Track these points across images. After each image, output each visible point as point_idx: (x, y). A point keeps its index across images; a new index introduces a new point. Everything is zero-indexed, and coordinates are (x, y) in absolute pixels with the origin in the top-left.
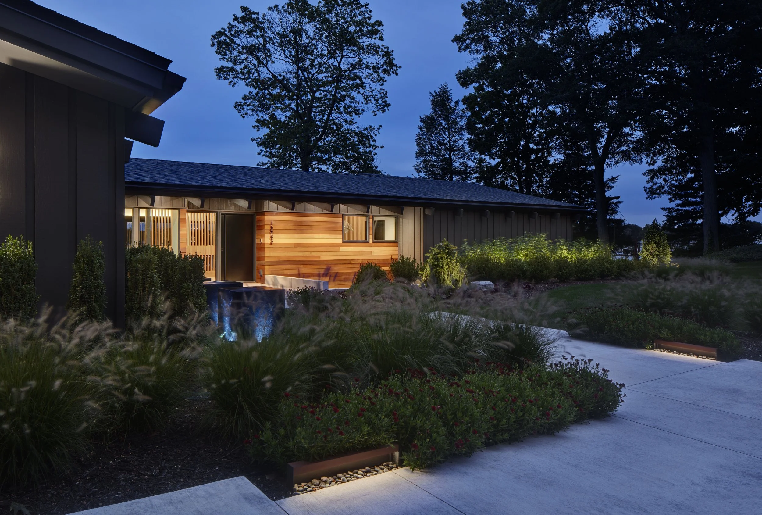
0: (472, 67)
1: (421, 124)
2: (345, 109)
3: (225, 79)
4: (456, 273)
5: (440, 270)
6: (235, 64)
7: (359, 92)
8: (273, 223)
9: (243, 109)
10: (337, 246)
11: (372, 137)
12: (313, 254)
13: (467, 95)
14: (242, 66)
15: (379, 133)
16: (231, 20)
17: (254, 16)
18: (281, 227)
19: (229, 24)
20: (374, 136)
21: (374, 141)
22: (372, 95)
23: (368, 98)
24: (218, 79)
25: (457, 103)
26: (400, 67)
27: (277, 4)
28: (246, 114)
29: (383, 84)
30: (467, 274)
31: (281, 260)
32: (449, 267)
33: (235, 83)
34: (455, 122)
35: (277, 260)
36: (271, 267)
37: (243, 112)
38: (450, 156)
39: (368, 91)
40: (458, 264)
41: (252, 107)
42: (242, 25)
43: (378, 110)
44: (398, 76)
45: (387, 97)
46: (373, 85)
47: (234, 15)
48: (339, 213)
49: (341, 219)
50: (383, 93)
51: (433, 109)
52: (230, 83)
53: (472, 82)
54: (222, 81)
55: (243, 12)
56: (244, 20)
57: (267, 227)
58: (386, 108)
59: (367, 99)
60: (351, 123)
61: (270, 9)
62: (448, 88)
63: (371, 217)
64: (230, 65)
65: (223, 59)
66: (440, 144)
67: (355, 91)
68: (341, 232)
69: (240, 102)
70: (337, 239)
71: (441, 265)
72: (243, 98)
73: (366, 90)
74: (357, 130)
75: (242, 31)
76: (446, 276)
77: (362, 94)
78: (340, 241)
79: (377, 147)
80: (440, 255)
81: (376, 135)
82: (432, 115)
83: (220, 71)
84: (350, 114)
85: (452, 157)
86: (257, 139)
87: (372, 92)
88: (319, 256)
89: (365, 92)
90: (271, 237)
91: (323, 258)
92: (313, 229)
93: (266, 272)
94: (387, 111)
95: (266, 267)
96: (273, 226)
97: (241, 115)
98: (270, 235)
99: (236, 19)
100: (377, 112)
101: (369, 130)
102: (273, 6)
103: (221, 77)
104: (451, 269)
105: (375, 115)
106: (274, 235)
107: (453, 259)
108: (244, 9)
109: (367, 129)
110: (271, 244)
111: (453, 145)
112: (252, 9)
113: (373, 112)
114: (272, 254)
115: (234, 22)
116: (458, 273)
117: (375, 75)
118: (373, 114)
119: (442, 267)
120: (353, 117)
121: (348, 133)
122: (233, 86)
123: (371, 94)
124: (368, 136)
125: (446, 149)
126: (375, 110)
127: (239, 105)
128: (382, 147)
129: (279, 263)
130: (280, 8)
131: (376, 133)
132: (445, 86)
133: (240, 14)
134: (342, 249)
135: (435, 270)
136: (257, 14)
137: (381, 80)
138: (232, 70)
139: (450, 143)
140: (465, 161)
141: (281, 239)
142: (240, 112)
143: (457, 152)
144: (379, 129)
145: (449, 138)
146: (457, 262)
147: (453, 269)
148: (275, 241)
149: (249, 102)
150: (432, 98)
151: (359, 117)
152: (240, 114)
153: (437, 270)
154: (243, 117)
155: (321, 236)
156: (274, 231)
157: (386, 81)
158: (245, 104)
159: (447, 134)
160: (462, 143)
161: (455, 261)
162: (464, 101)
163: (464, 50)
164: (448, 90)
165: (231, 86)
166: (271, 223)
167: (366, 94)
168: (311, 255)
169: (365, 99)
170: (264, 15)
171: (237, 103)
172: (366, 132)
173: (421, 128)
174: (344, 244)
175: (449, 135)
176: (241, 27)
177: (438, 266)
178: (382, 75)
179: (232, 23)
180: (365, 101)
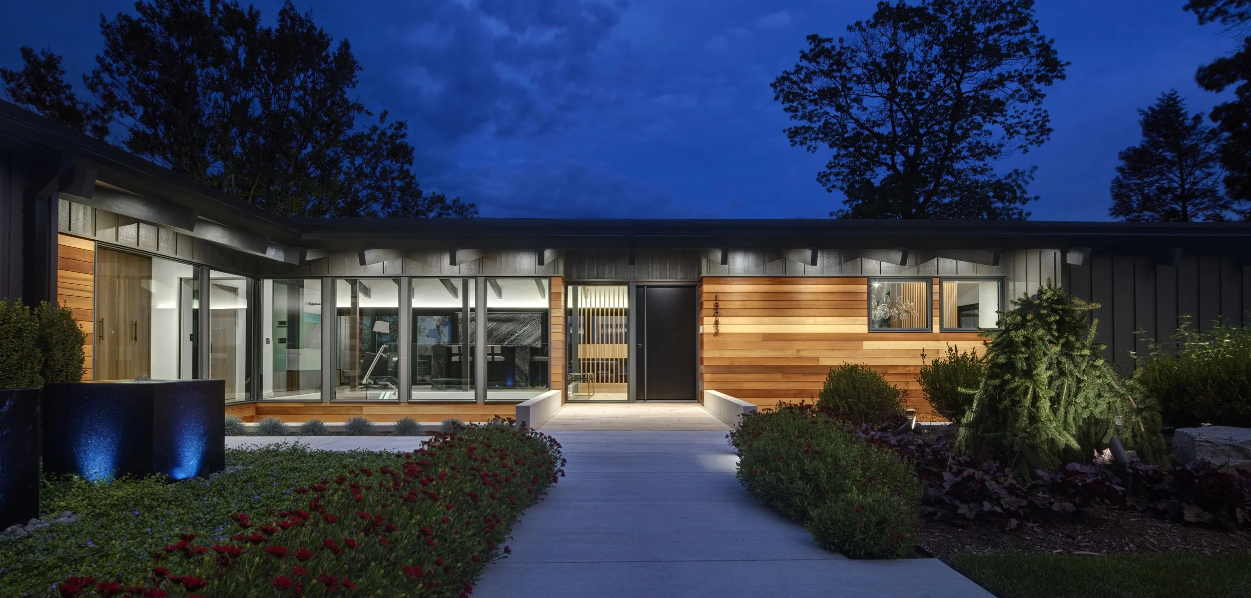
0: (1228, 57)
1: (1122, 163)
2: (970, 149)
3: (802, 143)
4: (1091, 395)
5: (1018, 382)
6: (810, 120)
7: (995, 122)
8: (720, 297)
9: (829, 181)
10: (858, 338)
11: (1019, 187)
12: (804, 354)
13: (1219, 104)
14: (821, 123)
15: (1033, 179)
16: (797, 60)
17: (827, 45)
18: (738, 305)
19: (797, 66)
20: (1023, 184)
21: (1024, 192)
22: (1020, 123)
23: (1013, 128)
24: (792, 145)
25: (1198, 118)
26: (1068, 63)
27: (859, 20)
28: (833, 186)
29: (1039, 103)
30: (1143, 401)
31: (736, 363)
32: (1062, 373)
33: (815, 148)
34: (1194, 150)
35: (726, 363)
36: (716, 376)
37: (829, 185)
38: (1184, 208)
39: (1013, 116)
40: (1100, 362)
41: (841, 177)
42: (814, 64)
43: (1031, 143)
44: (1065, 80)
45: (1048, 121)
46: (1020, 106)
47: (802, 52)
48: (859, 275)
49: (866, 286)
50: (1039, 115)
51: (1145, 135)
52: (809, 149)
53: (1232, 80)
54: (798, 147)
55: (811, 43)
56: (813, 57)
57: (708, 305)
58: (1044, 137)
59: (1012, 131)
60: (983, 171)
61: (850, 28)
62: (1177, 97)
63: (936, 281)
64: (805, 123)
65: (795, 117)
66: (1162, 190)
67: (990, 122)
68: (866, 312)
69: (824, 172)
70: (859, 326)
71: (1021, 365)
72: (827, 166)
73: (1008, 117)
74: (994, 180)
75: (814, 73)
76: (1045, 405)
77: (1002, 123)
78: (864, 329)
79: (1027, 200)
80: (1022, 332)
81: (1027, 183)
82: (1143, 146)
83: (793, 133)
84: (978, 157)
85: (1188, 209)
86: (839, 212)
87: (1019, 117)
88: (817, 359)
89: (1006, 120)
90: (717, 323)
91: (824, 362)
92: (803, 307)
93: (705, 385)
94: (1046, 141)
95: (707, 377)
96: (720, 303)
97: (827, 189)
98: (713, 319)
99: (804, 56)
100: (1029, 146)
101: (1014, 176)
102: (852, 24)
103: (796, 143)
104: (1068, 381)
105: (1026, 151)
106: (721, 320)
107: (1078, 345)
108: (813, 38)
109: (1010, 176)
110: (716, 334)
111: (1189, 189)
112: (823, 36)
113: (1020, 147)
114: (717, 354)
115: (801, 61)
116: (1099, 396)
117: (1024, 91)
118: (1022, 150)
119: (1028, 374)
120: (986, 162)
121: (977, 187)
122: (813, 152)
123: (1017, 120)
124: (1013, 187)
125: (1176, 199)
126: (1024, 144)
127: (823, 176)
128: (1036, 198)
129: (731, 369)
130: (864, 25)
131: (1028, 179)
132: (1173, 94)
133: (807, 47)
134: (867, 345)
135: (997, 382)
136: (830, 40)
137: (1035, 95)
138: (806, 129)
139: (1182, 186)
140: (1217, 211)
141: (733, 325)
142: (825, 185)
143: (1197, 201)
144: (1032, 171)
145: (1181, 178)
146: (1095, 355)
147: (1079, 381)
148: (722, 329)
149: (835, 170)
150: (1142, 118)
151: (995, 158)
152: (825, 188)
153: (1005, 383)
154: (830, 191)
155: (820, 320)
156: (720, 312)
157: (1044, 95)
158: (830, 174)
159: (1177, 173)
160: (1210, 183)
161: (1086, 352)
162: (1214, 116)
163: (1212, 19)
164: (1178, 99)
165: (810, 152)
166: (716, 297)
167: (1008, 122)
168: (798, 356)
169: (1007, 130)
170: (841, 40)
171: (819, 174)
172: (1009, 181)
173: (1120, 169)
174: (871, 335)
175: (1181, 173)
176: (812, 66)
177: (1010, 366)
178: (1036, 87)
179: (801, 64)
180: (1007, 134)
